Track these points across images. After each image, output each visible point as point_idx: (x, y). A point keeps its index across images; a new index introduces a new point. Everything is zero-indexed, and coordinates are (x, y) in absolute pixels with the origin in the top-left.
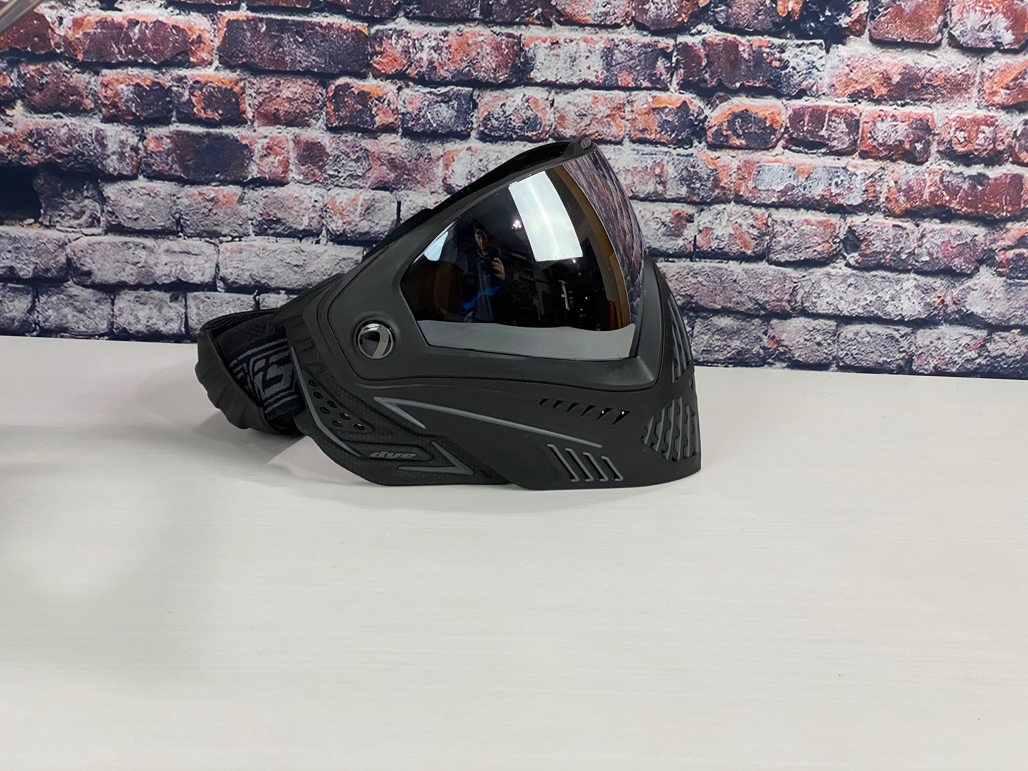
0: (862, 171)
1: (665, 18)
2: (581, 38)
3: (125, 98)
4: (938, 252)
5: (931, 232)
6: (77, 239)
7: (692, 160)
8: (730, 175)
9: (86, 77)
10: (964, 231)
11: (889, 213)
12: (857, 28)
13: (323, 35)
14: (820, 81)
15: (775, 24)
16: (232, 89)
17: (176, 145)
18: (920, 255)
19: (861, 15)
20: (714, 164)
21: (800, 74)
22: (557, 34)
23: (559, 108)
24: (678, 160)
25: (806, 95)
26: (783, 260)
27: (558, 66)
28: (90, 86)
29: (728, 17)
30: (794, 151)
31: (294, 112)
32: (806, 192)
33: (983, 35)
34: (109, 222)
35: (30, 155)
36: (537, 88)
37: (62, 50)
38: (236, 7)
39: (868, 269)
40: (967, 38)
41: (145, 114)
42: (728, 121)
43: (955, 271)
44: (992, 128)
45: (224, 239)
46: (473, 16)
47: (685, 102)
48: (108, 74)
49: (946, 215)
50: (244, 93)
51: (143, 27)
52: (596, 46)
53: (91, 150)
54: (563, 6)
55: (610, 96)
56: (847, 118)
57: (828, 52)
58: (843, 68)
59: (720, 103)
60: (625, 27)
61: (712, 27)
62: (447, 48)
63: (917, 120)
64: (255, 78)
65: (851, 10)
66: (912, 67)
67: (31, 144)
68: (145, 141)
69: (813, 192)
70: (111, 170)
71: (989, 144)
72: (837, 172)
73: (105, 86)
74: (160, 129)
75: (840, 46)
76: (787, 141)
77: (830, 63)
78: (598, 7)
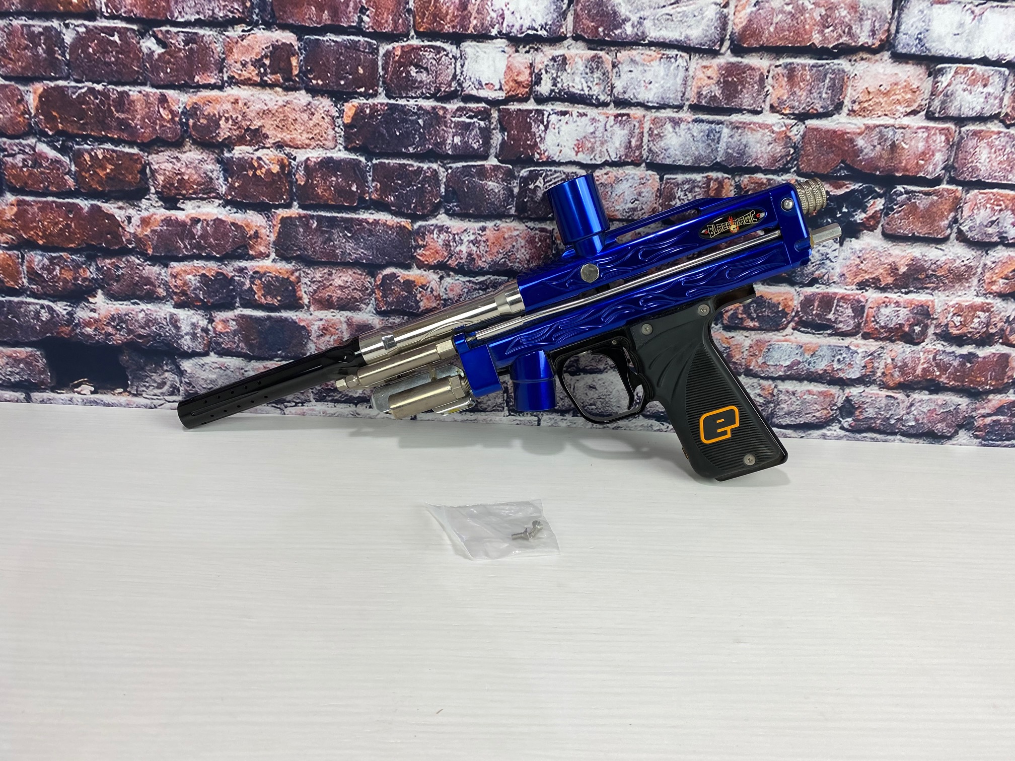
0: (863, 350)
3: (193, 287)
4: (924, 418)
5: (920, 401)
6: (162, 405)
8: (743, 353)
9: (156, 269)
10: (949, 401)
11: (884, 386)
12: (871, 223)
13: (370, 231)
14: (832, 271)
16: (288, 278)
17: (241, 327)
18: (907, 421)
19: (876, 212)
20: (729, 343)
21: (814, 264)
25: (818, 283)
26: (784, 424)
28: (161, 277)
30: (801, 332)
31: (346, 298)
32: (811, 366)
33: (990, 230)
34: (187, 391)
35: (114, 335)
37: (133, 245)
38: (288, 206)
39: (860, 431)
40: (975, 233)
41: (212, 301)
42: (744, 306)
43: (936, 434)
44: (987, 314)
45: (289, 404)
46: (508, 212)
48: (176, 266)
49: (934, 387)
50: (299, 282)
51: (205, 225)
53: (167, 332)
56: (854, 304)
57: (841, 245)
58: (854, 260)
62: (484, 242)
63: (918, 306)
64: (309, 268)
65: (867, 207)
66: (919, 259)
67: (114, 327)
68: (214, 323)
69: (817, 367)
70: (186, 348)
71: (983, 328)
72: (840, 350)
73: (174, 277)
74: (226, 313)
75: (853, 239)
76: (797, 323)
77: (842, 255)
78: (626, 203)
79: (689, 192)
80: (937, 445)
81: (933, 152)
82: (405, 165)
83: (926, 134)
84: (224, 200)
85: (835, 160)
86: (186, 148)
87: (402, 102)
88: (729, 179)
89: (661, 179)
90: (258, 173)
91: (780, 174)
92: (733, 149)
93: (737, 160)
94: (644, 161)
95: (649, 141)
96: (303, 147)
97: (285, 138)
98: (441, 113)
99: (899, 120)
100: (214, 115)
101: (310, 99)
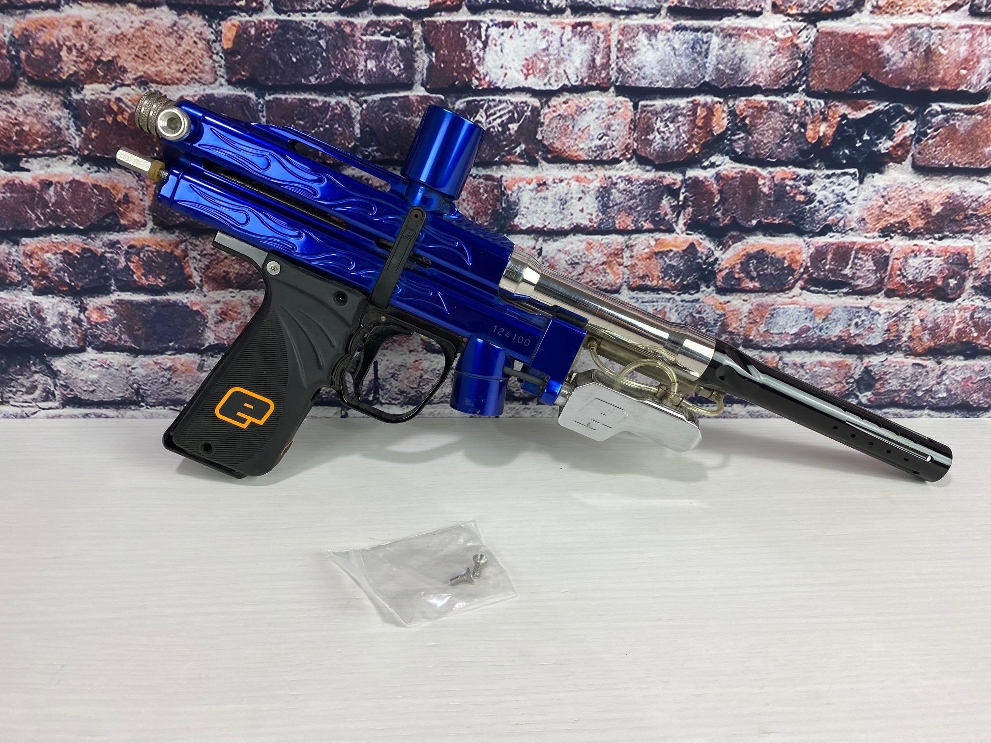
0: (887, 310)
1: (672, 150)
2: (573, 177)
3: (55, 268)
4: (957, 388)
5: (953, 369)
6: (36, 413)
7: (697, 306)
8: (741, 320)
9: (4, 248)
11: (910, 352)
12: (899, 153)
14: (849, 215)
15: (802, 152)
16: (172, 252)
17: (121, 315)
18: (937, 392)
19: (905, 138)
20: (723, 309)
21: (827, 208)
22: (544, 173)
23: (548, 257)
24: (682, 306)
25: (832, 231)
27: (546, 210)
28: (12, 258)
29: (747, 146)
30: (811, 291)
31: (247, 273)
32: (822, 333)
34: (64, 395)
36: (522, 236)
39: (881, 407)
41: (80, 284)
42: (742, 263)
43: (971, 406)
47: (692, 244)
48: (29, 243)
49: (971, 351)
50: (187, 256)
51: (59, 189)
52: (590, 186)
53: (29, 325)
54: (551, 141)
55: (607, 241)
56: (876, 255)
57: (861, 182)
58: (877, 200)
59: (733, 243)
60: (624, 162)
61: (727, 158)
63: (954, 254)
64: (197, 239)
65: (894, 132)
66: (957, 196)
68: (87, 312)
70: (56, 343)
72: (858, 312)
73: (29, 256)
74: (100, 299)
75: (876, 174)
76: (806, 282)
77: (863, 195)
78: (593, 140)
79: (671, 122)
80: (971, 419)
81: (978, 58)
82: (306, 101)
83: (970, 35)
84: (80, 155)
85: (855, 73)
86: (21, 90)
87: (296, 17)
88: (720, 103)
89: (635, 107)
90: (120, 118)
91: (785, 94)
92: (726, 63)
93: (731, 77)
94: (613, 84)
95: (618, 58)
96: (173, 83)
97: (149, 72)
98: (348, 30)
99: (936, 17)
100: (52, 44)
101: (176, 18)
